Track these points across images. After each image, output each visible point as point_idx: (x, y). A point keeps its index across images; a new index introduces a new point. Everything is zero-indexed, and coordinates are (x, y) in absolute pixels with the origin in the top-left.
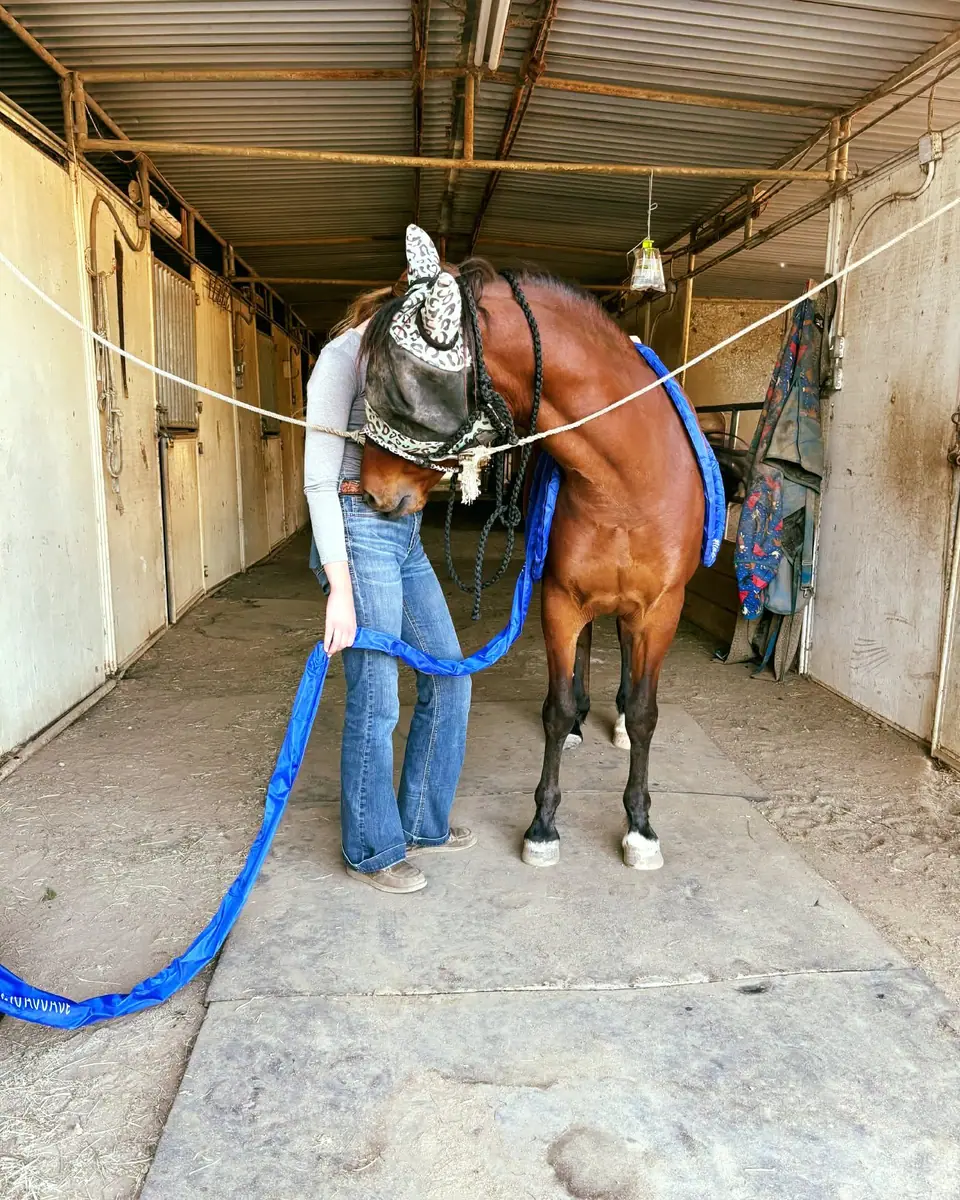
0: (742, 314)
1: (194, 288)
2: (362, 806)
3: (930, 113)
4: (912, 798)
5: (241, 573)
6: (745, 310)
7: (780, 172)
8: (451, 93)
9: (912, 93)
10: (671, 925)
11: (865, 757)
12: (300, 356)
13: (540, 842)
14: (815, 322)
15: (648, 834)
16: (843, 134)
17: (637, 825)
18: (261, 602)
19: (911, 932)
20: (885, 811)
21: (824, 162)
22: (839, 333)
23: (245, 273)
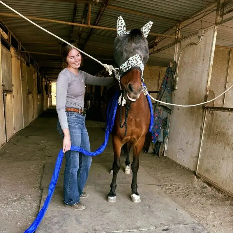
0: (150, 69)
1: (11, 53)
2: (69, 189)
3: (202, 24)
4: (192, 185)
5: (23, 129)
6: (150, 68)
7: (163, 35)
8: (84, 7)
9: (197, 19)
10: (145, 215)
11: (181, 175)
12: (36, 73)
13: (112, 197)
14: (171, 73)
15: (137, 194)
16: (179, 27)
17: (134, 192)
18: (29, 137)
19: (197, 215)
20: (187, 188)
21: (174, 34)
22: (177, 76)
23: (24, 50)
